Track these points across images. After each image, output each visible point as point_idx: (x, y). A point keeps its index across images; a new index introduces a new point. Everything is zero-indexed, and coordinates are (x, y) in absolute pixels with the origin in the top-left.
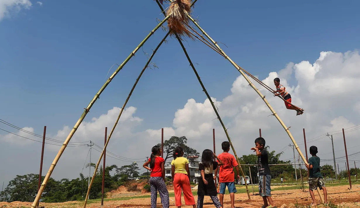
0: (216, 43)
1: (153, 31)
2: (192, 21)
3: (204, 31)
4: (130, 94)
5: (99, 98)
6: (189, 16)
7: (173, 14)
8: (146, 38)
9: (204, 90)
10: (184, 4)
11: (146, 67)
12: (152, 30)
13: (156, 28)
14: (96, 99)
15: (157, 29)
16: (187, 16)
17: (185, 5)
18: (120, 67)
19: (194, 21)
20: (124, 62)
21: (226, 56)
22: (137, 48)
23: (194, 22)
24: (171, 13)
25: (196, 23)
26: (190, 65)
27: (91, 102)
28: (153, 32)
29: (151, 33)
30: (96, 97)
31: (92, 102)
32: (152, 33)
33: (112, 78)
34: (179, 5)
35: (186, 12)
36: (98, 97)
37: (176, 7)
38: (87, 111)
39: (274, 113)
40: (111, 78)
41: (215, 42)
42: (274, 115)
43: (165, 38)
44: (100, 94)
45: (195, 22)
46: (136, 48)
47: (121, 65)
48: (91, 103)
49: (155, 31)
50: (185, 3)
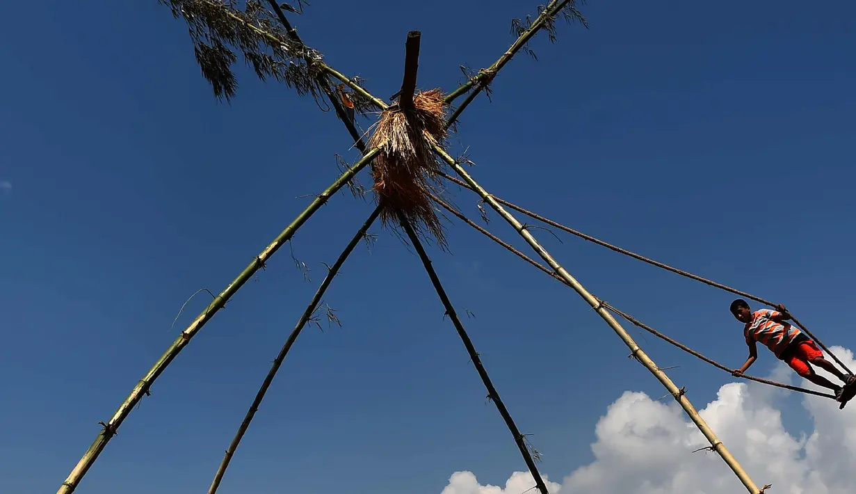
0: (523, 228)
1: (324, 194)
2: (449, 163)
3: (485, 194)
4: (253, 409)
5: (148, 394)
6: (438, 149)
7: (390, 145)
8: (302, 216)
9: (493, 395)
10: (423, 112)
11: (306, 318)
12: (323, 192)
13: (335, 184)
14: (140, 395)
15: (339, 188)
16: (434, 150)
17: (426, 117)
18: (218, 299)
19: (456, 163)
20: (231, 286)
21: (557, 266)
22: (273, 245)
23: (454, 167)
24: (385, 142)
25: (460, 169)
26: (446, 313)
27: (124, 405)
28: (326, 197)
29: (318, 199)
30: (137, 390)
31: (126, 404)
32: (324, 200)
33: (193, 333)
34: (409, 117)
35: (429, 137)
36: (145, 390)
37: (400, 124)
38: (109, 432)
39: (716, 442)
40: (188, 331)
41: (519, 226)
42: (715, 448)
43: (365, 228)
44: (152, 380)
45: (457, 166)
46: (269, 244)
47: (222, 295)
48: (122, 409)
49: (331, 193)
50: (427, 109)
